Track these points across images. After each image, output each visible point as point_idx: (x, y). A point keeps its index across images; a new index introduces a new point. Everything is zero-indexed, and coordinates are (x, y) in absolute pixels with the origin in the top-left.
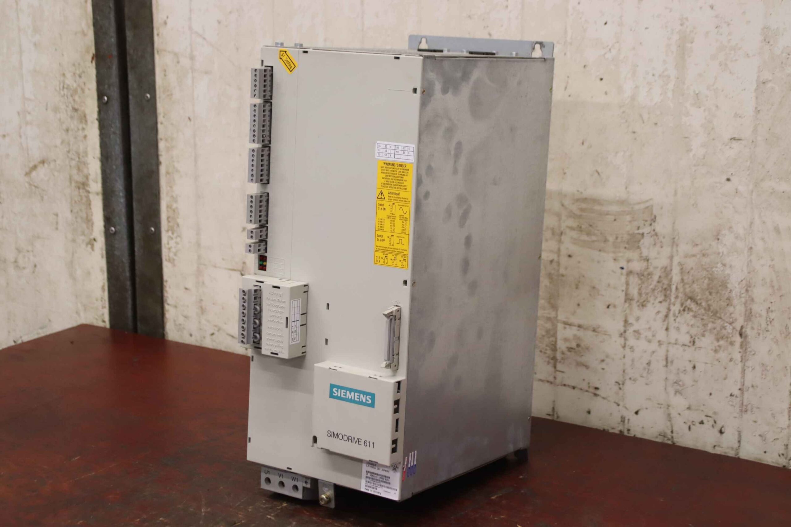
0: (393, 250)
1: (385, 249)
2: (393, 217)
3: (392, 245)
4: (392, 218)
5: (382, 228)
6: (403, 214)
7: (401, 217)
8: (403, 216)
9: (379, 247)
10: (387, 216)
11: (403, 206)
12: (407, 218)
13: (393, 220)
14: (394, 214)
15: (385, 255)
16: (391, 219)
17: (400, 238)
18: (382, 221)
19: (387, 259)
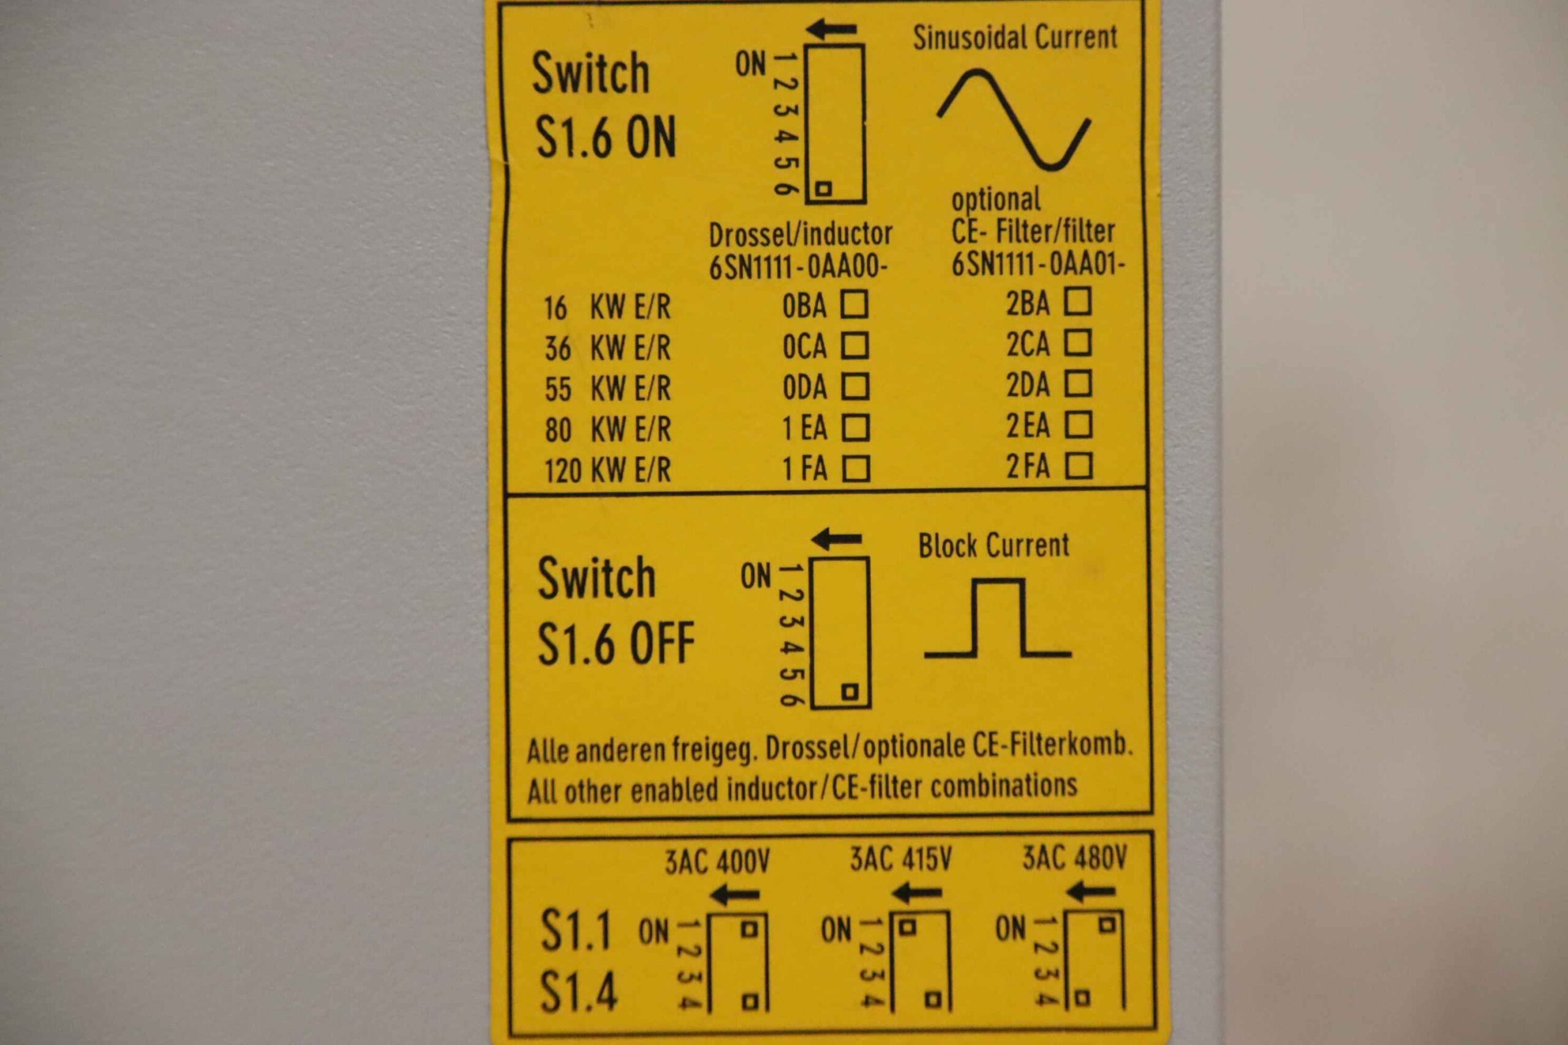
0: (863, 767)
1: (702, 771)
2: (832, 234)
3: (828, 693)
4: (821, 268)
5: (627, 448)
6: (1026, 176)
7: (986, 220)
8: (1030, 201)
9: (583, 755)
10: (718, 233)
11: (1016, 41)
12: (1102, 231)
13: (830, 287)
14: (846, 187)
15: (716, 879)
16: (801, 282)
17: (984, 566)
18: (626, 326)
19: (749, 928)
